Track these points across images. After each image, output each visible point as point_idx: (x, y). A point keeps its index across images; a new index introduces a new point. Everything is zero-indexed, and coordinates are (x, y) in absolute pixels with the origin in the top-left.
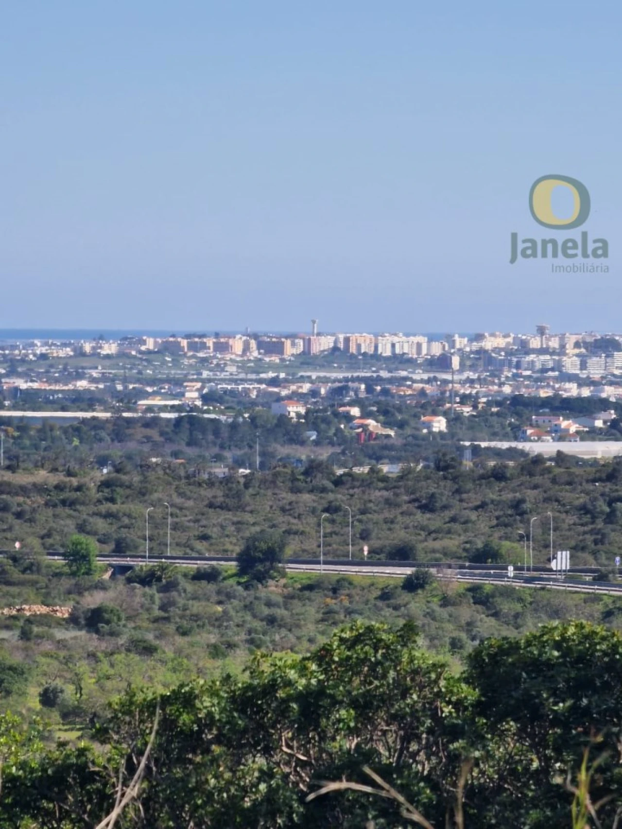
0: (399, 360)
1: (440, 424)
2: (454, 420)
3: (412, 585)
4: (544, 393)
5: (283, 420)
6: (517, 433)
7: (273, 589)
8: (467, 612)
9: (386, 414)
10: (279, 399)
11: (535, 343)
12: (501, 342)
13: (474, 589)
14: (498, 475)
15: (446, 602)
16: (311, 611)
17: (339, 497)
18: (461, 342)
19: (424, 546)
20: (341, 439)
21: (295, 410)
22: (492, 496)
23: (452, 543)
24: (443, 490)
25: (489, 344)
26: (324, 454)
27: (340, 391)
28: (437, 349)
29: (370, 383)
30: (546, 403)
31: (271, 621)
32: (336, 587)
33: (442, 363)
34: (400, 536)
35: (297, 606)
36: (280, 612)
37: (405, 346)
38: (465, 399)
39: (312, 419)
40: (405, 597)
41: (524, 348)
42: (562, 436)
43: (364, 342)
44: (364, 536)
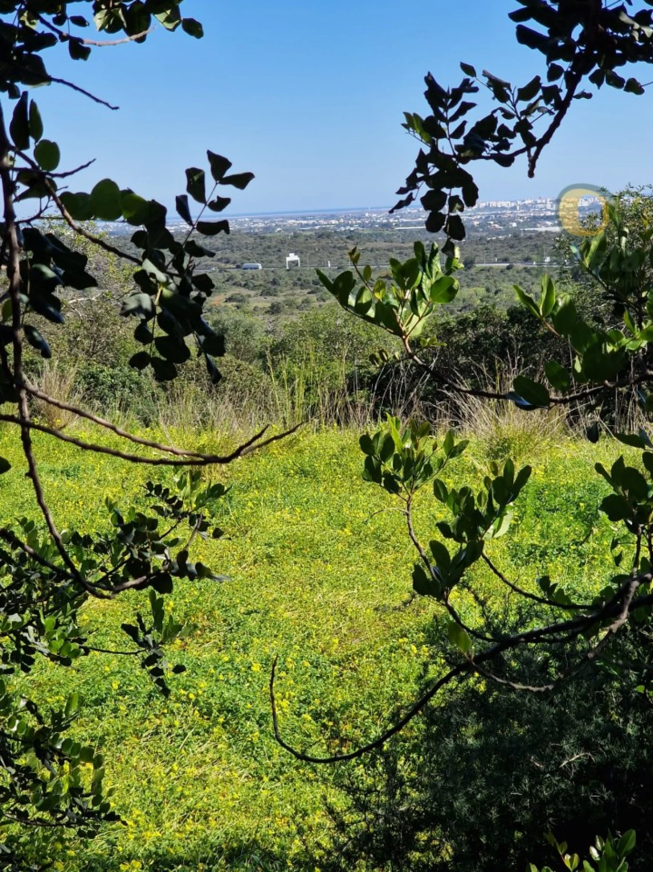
0: (503, 208)
1: (514, 225)
2: (518, 223)
3: (509, 268)
4: (542, 215)
5: (473, 226)
6: (535, 226)
7: (473, 271)
8: (523, 274)
9: (500, 223)
10: (471, 220)
11: (539, 201)
12: (530, 201)
13: (525, 268)
14: (530, 238)
15: (518, 272)
16: (483, 276)
17: (489, 246)
18: (519, 202)
19: (511, 258)
20: (488, 230)
21: (476, 223)
22: (529, 243)
23: (519, 256)
24: (516, 243)
25: (527, 202)
26: (484, 234)
27: (487, 218)
28: (513, 205)
29: (496, 215)
30: (542, 217)
31: (472, 279)
32: (489, 270)
33: (514, 208)
34: (505, 255)
35: (479, 275)
36: (475, 277)
37: (505, 204)
38: (521, 218)
39: (480, 225)
40: (507, 271)
41: (536, 203)
42: (547, 226)
43: (493, 204)
44: (496, 256)
